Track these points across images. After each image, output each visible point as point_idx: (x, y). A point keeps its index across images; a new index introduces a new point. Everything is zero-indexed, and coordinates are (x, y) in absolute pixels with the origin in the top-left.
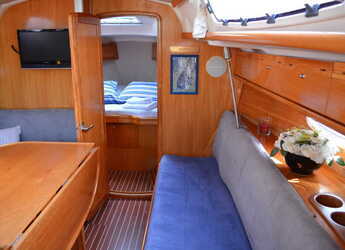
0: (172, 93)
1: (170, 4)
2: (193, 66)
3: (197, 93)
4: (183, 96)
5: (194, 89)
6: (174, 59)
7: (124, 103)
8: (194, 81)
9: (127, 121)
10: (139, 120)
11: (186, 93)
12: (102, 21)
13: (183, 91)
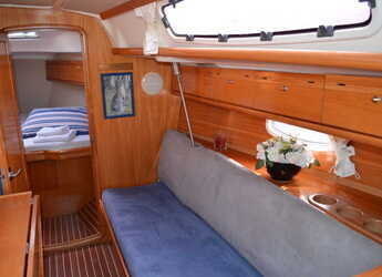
0: (106, 117)
1: (98, 16)
2: (127, 85)
3: (133, 115)
4: (119, 119)
5: (130, 110)
6: (105, 78)
7: (34, 135)
8: (129, 102)
9: (43, 157)
10: (57, 154)
11: (121, 116)
12: (10, 35)
13: (119, 114)
